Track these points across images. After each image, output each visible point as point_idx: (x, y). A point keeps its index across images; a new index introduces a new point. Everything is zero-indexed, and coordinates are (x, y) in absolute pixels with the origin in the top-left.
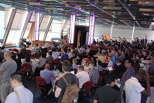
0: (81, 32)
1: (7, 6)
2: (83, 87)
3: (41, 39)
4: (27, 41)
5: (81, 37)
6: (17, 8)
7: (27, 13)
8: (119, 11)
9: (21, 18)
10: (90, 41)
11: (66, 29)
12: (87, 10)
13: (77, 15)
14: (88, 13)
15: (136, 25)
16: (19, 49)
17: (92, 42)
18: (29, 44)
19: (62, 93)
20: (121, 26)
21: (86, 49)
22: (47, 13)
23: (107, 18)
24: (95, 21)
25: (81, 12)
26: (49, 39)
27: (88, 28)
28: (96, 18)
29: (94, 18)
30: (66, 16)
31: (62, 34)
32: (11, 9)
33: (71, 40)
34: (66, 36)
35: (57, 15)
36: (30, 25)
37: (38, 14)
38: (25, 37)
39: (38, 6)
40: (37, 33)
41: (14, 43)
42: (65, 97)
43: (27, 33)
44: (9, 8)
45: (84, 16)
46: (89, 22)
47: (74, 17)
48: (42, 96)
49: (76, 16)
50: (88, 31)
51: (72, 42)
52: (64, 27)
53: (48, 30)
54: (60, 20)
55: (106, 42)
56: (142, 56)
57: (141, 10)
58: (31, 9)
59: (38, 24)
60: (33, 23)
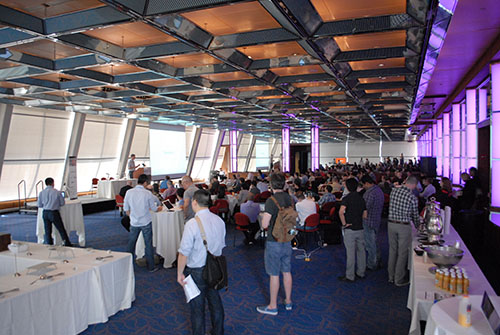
0: (300, 153)
1: (188, 124)
2: (305, 223)
3: (241, 169)
4: (221, 173)
5: (300, 162)
6: (202, 126)
7: (217, 132)
8: (356, 114)
9: (209, 140)
10: (314, 165)
11: (278, 154)
12: (305, 117)
13: (292, 128)
14: (306, 122)
15: (384, 139)
16: (208, 184)
17: (317, 167)
18: (223, 178)
19: (273, 222)
20: (360, 141)
21: (309, 176)
22: (246, 130)
23: (338, 130)
24: (319, 136)
25: (298, 123)
26: (253, 169)
27: (310, 145)
28: (320, 130)
29: (317, 130)
30: (275, 133)
31: (272, 161)
32: (195, 128)
33: (286, 166)
34: (278, 162)
35: (262, 132)
36: (223, 149)
37: (234, 133)
38: (217, 168)
39: (232, 119)
40: (235, 161)
41: (201, 179)
42: (278, 226)
43: (220, 162)
44: (191, 127)
45: (301, 129)
46: (311, 138)
47: (287, 131)
48: (246, 243)
49: (290, 131)
50: (311, 151)
51: (288, 170)
52: (274, 151)
53: (250, 157)
54: (267, 139)
55: (339, 166)
56: (396, 179)
57: (387, 107)
58: (225, 124)
59: (235, 147)
60: (228, 147)
